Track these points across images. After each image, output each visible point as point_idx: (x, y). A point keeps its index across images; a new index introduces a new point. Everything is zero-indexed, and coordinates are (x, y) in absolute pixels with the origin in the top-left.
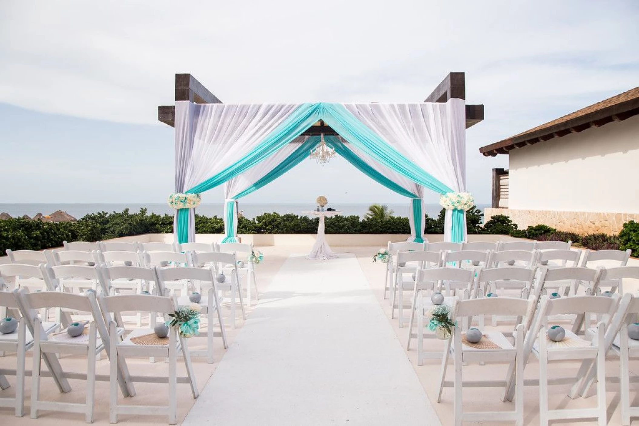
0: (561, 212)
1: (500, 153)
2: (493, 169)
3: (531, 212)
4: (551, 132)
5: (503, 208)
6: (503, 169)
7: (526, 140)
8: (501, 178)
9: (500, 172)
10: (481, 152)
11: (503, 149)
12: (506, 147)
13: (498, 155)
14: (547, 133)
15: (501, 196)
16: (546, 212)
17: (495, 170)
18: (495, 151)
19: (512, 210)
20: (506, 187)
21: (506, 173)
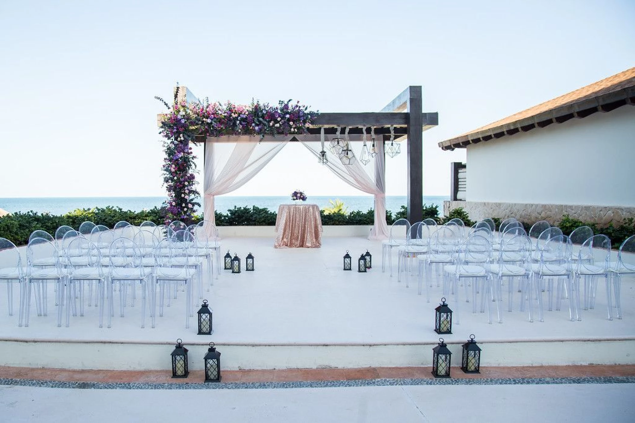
0: (512, 204)
1: (458, 148)
2: (452, 163)
3: (486, 204)
5: (461, 200)
6: (461, 163)
8: (460, 171)
9: (458, 167)
10: (440, 146)
11: (460, 145)
12: (463, 143)
13: (456, 149)
15: (459, 189)
16: (500, 204)
17: (453, 164)
18: (452, 146)
19: (468, 202)
20: (464, 180)
21: (464, 166)
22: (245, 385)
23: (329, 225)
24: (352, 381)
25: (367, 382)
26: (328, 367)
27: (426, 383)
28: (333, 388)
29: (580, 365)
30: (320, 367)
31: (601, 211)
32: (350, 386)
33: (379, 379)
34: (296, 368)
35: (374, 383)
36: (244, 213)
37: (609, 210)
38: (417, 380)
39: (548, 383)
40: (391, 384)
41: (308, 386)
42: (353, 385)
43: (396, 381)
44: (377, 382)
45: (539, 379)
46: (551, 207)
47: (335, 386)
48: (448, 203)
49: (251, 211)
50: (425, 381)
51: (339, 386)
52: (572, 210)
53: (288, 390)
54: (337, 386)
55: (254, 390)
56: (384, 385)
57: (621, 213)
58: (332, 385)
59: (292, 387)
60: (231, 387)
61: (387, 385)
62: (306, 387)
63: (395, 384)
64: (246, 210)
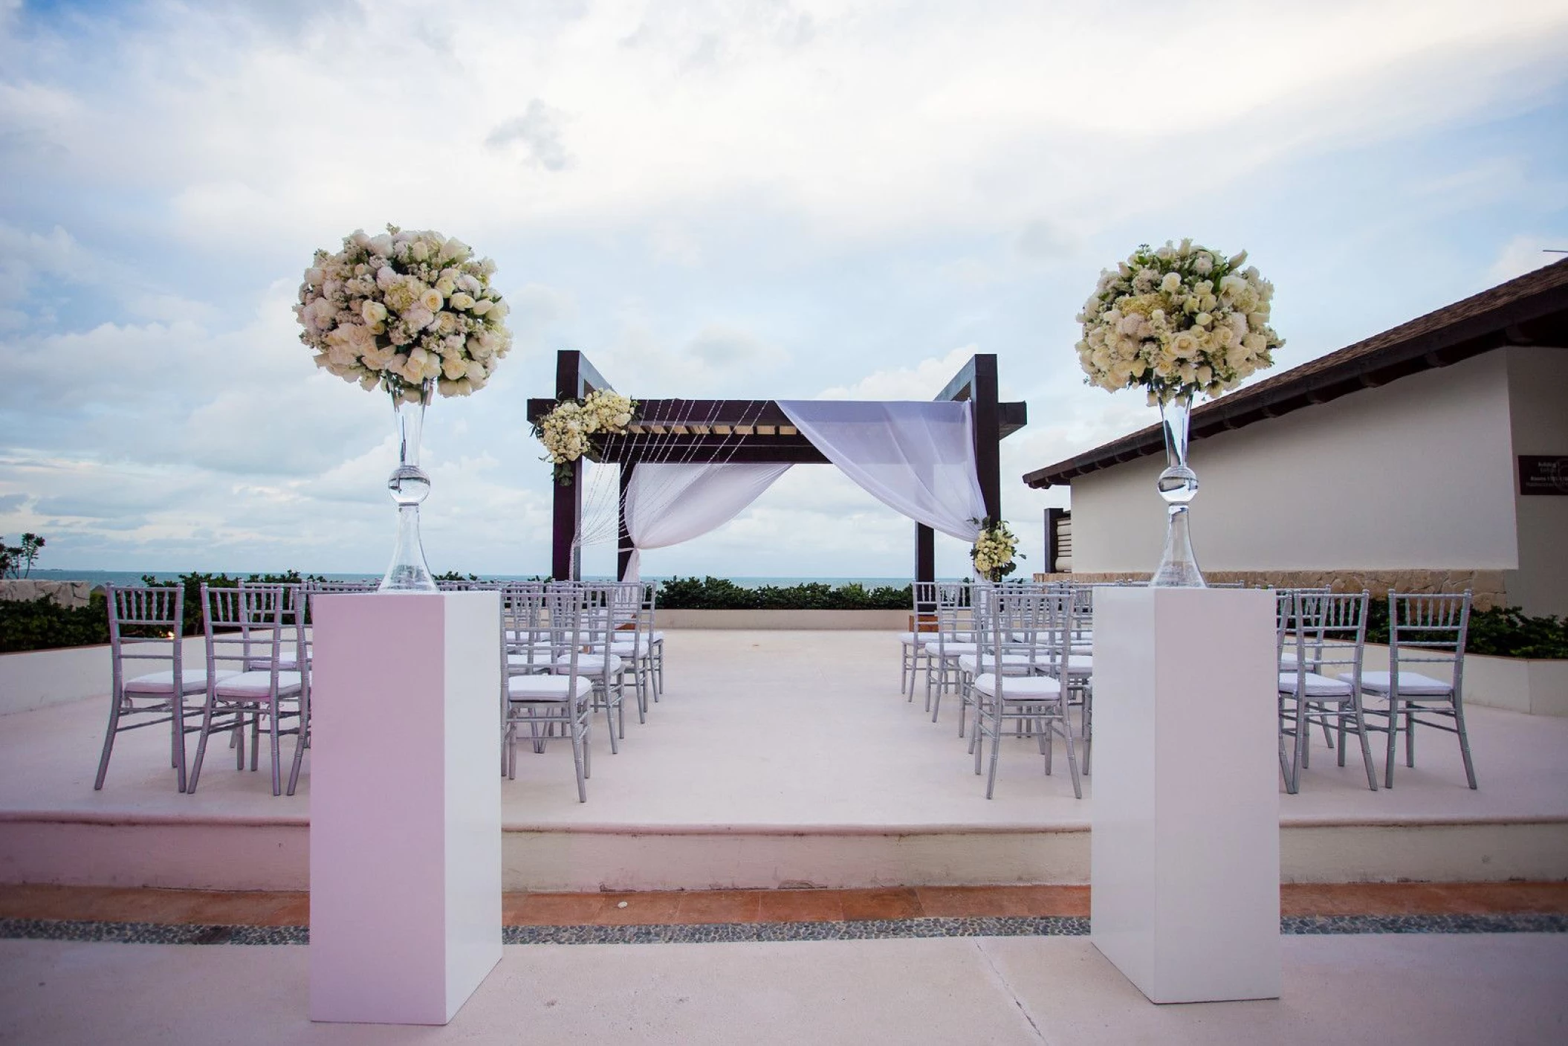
1: (1057, 483)
2: (1046, 510)
4: (1134, 448)
5: (1063, 571)
6: (1062, 509)
7: (1095, 460)
8: (1059, 523)
9: (1056, 516)
10: (1025, 481)
11: (1060, 476)
12: (1064, 474)
13: (1053, 487)
14: (1128, 449)
15: (1060, 554)
17: (1048, 511)
18: (1047, 480)
19: (1076, 575)
20: (1068, 537)
21: (1067, 515)
22: (602, 933)
23: (838, 609)
24: (859, 925)
25: (892, 926)
26: (804, 886)
27: (1032, 929)
28: (811, 942)
29: (1379, 881)
30: (787, 886)
31: (1321, 579)
32: (852, 937)
33: (920, 919)
34: (730, 887)
35: (909, 928)
36: (690, 588)
37: (1336, 578)
38: (1010, 921)
39: (1323, 929)
40: (951, 933)
41: (752, 937)
42: (858, 934)
43: (963, 924)
44: (916, 925)
45: (1299, 920)
46: (1225, 576)
47: (815, 938)
48: (1041, 577)
49: (701, 585)
50: (1032, 926)
51: (824, 938)
52: (1266, 580)
53: (703, 947)
54: (821, 937)
55: (621, 946)
56: (933, 936)
57: (1359, 582)
58: (809, 934)
59: (714, 939)
60: (567, 937)
61: (942, 935)
62: (747, 938)
63: (960, 931)
64: (694, 583)
